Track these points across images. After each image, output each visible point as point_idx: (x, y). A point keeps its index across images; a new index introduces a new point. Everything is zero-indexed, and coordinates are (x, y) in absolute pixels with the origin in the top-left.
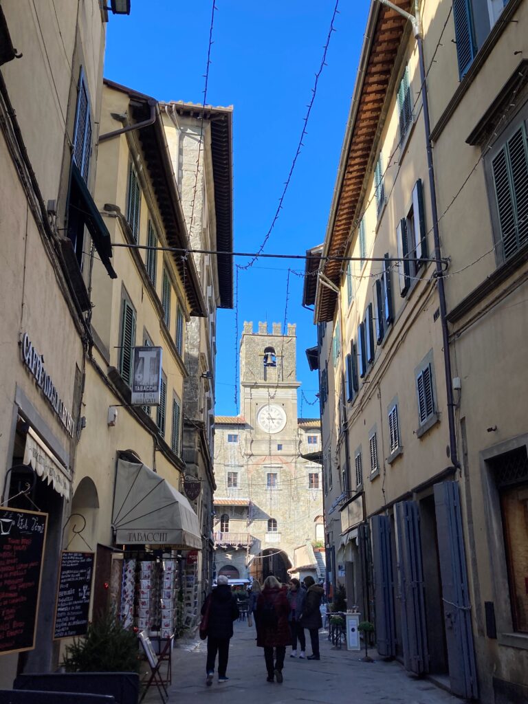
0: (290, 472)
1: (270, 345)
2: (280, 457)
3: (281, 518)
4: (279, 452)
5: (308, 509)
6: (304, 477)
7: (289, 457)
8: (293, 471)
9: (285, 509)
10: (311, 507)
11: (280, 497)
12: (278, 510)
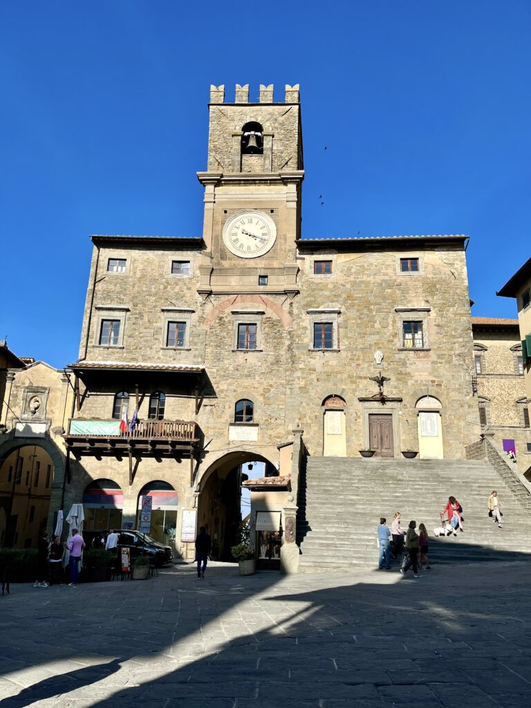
0: (280, 322)
1: (254, 120)
2: (262, 296)
3: (261, 399)
4: (262, 288)
5: (311, 384)
6: (305, 328)
7: (278, 296)
8: (286, 318)
9: (268, 383)
10: (318, 380)
11: (260, 364)
12: (256, 385)
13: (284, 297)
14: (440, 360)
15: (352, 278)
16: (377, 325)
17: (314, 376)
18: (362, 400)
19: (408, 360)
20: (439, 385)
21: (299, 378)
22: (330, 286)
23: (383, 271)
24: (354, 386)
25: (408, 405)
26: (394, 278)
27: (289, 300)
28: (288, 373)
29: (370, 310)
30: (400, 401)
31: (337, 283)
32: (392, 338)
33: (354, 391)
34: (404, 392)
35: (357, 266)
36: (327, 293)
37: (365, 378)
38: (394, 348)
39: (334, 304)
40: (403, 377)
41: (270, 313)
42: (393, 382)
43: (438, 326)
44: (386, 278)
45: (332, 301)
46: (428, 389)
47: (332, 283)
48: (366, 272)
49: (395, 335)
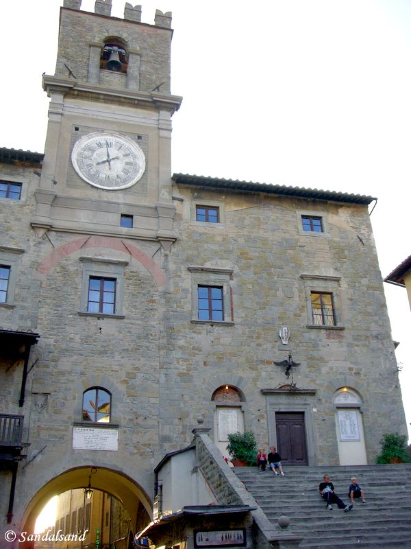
0: (150, 279)
1: (116, 34)
2: (124, 241)
3: (122, 388)
4: (125, 230)
5: (196, 369)
6: (185, 291)
7: (147, 244)
8: (159, 275)
9: (133, 364)
10: (205, 363)
11: (121, 336)
12: (114, 368)
13: (155, 247)
14: (356, 342)
15: (245, 232)
16: (280, 294)
17: (200, 358)
18: (265, 393)
19: (320, 340)
20: (358, 374)
21: (178, 360)
22: (219, 239)
23: (283, 227)
24: (253, 374)
25: (323, 400)
26: (297, 237)
27: (162, 250)
28: (162, 352)
29: (270, 274)
30: (312, 393)
31: (227, 236)
32: (299, 312)
33: (255, 380)
34: (318, 382)
35: (251, 218)
36: (213, 247)
37: (268, 363)
38: (302, 324)
39: (224, 261)
40: (316, 362)
41: (136, 265)
42: (304, 368)
43: (351, 300)
44: (287, 236)
45: (222, 258)
46: (345, 379)
47: (220, 235)
48: (262, 226)
49: (302, 308)
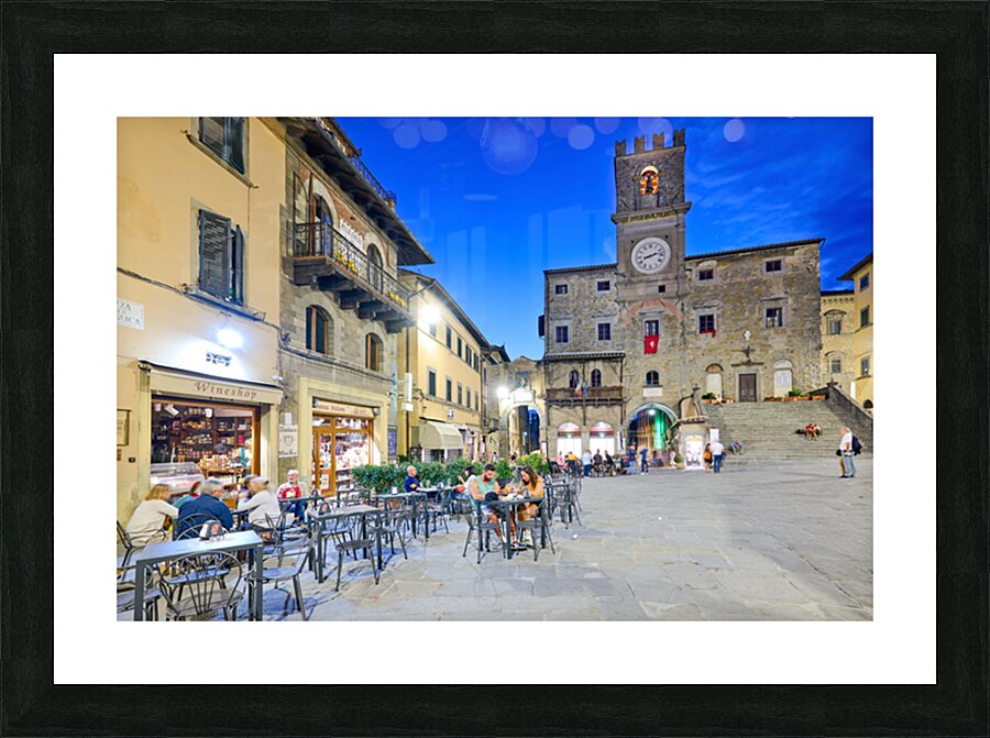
0: (674, 317)
2: (661, 300)
3: (663, 370)
4: (661, 295)
5: (698, 357)
6: (693, 320)
7: (673, 299)
8: (679, 314)
9: (668, 359)
10: (703, 355)
12: (659, 361)
13: (677, 299)
14: (794, 334)
15: (728, 281)
16: (747, 314)
17: (700, 352)
18: (733, 365)
19: (770, 336)
20: (792, 352)
21: (689, 354)
22: (712, 288)
23: (753, 273)
24: (728, 357)
25: (769, 366)
26: (761, 277)
27: (681, 301)
28: (681, 351)
29: (742, 303)
30: (762, 364)
31: (717, 285)
32: (757, 321)
33: (729, 359)
34: (765, 357)
35: (732, 270)
36: (709, 293)
37: (737, 351)
38: (759, 328)
40: (765, 347)
41: (667, 311)
42: (758, 352)
43: (794, 310)
44: (754, 278)
45: (713, 299)
46: (784, 355)
47: (713, 285)
48: (739, 275)
49: (760, 319)
